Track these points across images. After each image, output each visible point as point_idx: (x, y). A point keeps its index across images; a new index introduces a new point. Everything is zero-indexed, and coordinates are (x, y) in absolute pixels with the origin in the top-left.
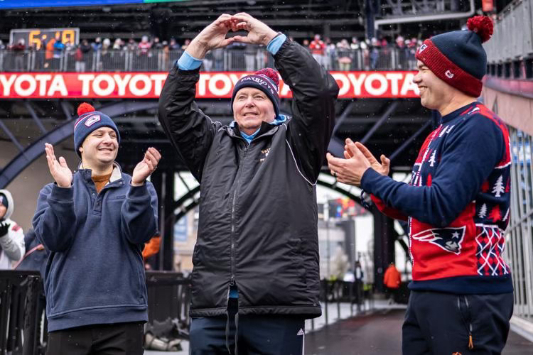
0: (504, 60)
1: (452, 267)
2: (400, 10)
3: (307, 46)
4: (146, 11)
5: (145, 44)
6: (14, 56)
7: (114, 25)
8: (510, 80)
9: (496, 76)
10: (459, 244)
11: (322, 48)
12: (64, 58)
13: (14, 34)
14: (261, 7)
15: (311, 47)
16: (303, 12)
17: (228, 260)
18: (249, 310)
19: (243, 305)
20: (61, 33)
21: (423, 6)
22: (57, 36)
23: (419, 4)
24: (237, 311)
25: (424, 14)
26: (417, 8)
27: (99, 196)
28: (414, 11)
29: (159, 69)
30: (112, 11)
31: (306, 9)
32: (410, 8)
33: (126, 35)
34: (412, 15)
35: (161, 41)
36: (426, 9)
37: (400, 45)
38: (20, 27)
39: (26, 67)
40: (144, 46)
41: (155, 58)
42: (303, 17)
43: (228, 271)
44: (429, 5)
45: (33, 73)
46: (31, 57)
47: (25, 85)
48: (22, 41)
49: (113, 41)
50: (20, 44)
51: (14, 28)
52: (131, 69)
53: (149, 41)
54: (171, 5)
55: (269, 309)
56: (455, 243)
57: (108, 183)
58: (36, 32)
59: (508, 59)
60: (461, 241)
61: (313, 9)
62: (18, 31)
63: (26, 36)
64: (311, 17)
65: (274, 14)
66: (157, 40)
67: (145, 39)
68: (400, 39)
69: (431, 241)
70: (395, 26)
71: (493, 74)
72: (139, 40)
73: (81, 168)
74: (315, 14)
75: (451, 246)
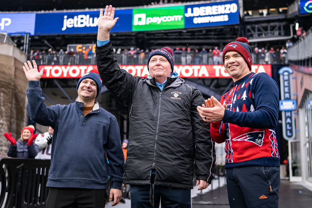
0: (306, 58)
1: (259, 153)
2: (256, 35)
3: (212, 52)
4: (133, 36)
5: (132, 51)
6: (69, 57)
7: (118, 42)
8: (309, 68)
9: (302, 66)
10: (262, 140)
11: (218, 53)
12: (93, 58)
13: (69, 47)
14: (190, 34)
15: (213, 53)
16: (210, 36)
17: (152, 155)
18: (159, 183)
19: (157, 180)
20: (92, 46)
21: (268, 33)
22: (90, 48)
23: (266, 32)
24: (154, 183)
25: (268, 37)
26: (265, 34)
27: (85, 118)
28: (263, 36)
29: (139, 64)
30: (117, 36)
31: (211, 35)
32: (262, 34)
33: (123, 48)
34: (263, 38)
35: (140, 50)
36: (269, 35)
37: (257, 52)
38: (72, 43)
39: (74, 63)
40: (132, 53)
41: (137, 58)
42: (210, 39)
43: (151, 160)
44: (271, 33)
45: (78, 65)
46: (77, 58)
47: (74, 71)
48: (72, 50)
49: (117, 50)
50: (71, 52)
51: (69, 43)
52: (126, 63)
53: (134, 50)
54: (145, 33)
55: (170, 184)
56: (260, 139)
57: (92, 111)
58: (80, 46)
59: (308, 57)
60: (263, 138)
61: (215, 35)
62: (71, 45)
63: (75, 48)
64: (214, 39)
65: (196, 37)
66: (138, 49)
67: (132, 49)
68: (256, 49)
69: (246, 140)
70: (254, 43)
71: (301, 65)
72: (129, 50)
73: (77, 101)
74: (216, 37)
75: (258, 141)
